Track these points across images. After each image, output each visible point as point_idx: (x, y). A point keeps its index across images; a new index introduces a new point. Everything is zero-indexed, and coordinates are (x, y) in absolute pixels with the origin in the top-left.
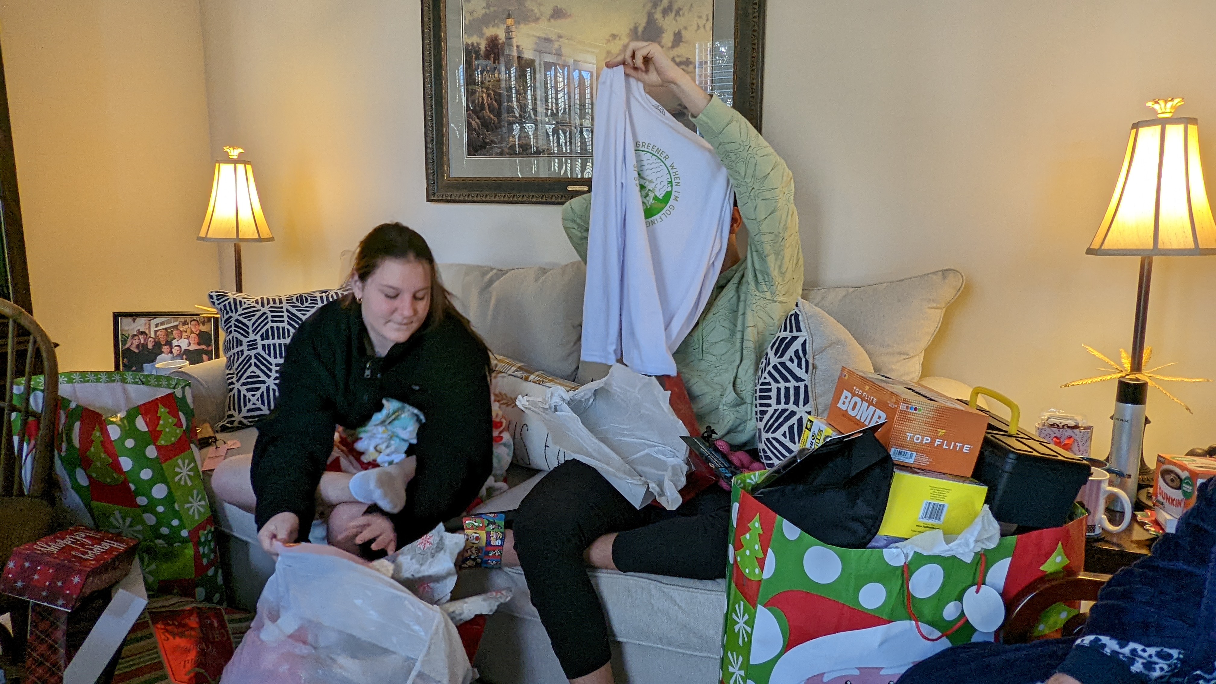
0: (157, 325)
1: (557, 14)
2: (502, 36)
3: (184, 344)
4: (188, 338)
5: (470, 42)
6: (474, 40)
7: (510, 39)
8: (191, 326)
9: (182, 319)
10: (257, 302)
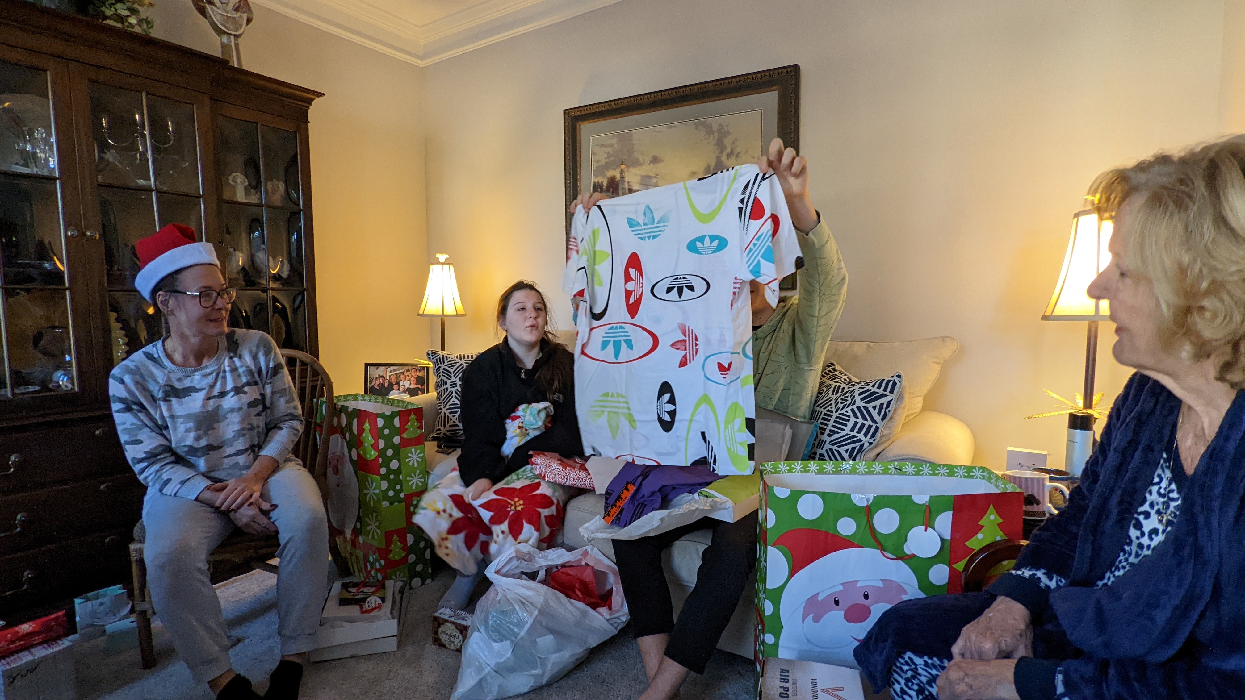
0: (391, 372)
1: (655, 160)
2: (618, 176)
3: (407, 384)
4: (410, 380)
5: (596, 181)
6: (599, 179)
7: (624, 177)
8: (412, 373)
9: (406, 367)
10: (457, 357)
